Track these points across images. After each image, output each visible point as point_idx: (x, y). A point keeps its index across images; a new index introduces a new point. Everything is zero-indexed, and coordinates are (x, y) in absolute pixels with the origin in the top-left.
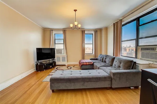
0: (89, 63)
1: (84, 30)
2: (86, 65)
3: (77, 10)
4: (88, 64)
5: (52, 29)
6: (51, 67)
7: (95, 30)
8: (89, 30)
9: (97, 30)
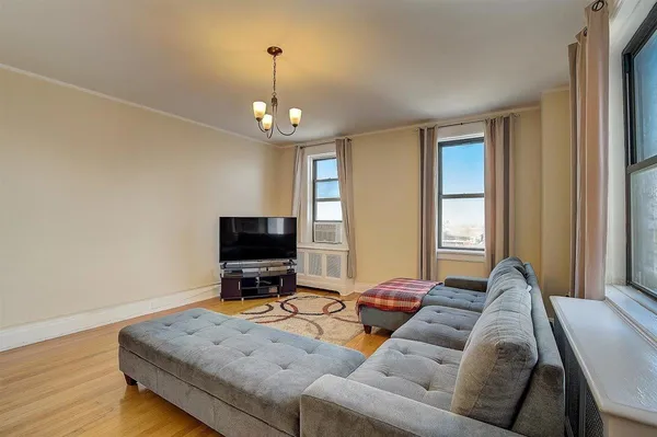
0: (402, 304)
1: (431, 125)
2: (382, 308)
3: (280, 51)
4: (391, 303)
5: (301, 145)
6: (273, 290)
7: (491, 116)
8: (461, 121)
9: (509, 112)
